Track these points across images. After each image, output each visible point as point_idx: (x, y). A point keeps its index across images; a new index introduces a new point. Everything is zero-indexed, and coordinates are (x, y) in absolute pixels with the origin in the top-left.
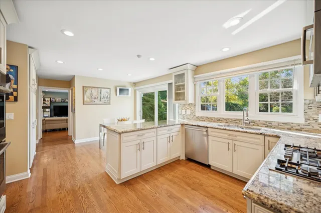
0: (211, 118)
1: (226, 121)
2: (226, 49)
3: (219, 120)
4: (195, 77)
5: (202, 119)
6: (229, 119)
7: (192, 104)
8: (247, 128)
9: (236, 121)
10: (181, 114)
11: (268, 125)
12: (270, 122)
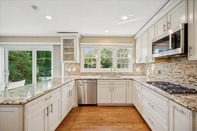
0: (92, 73)
1: (102, 74)
2: (107, 31)
3: (97, 74)
4: (80, 44)
5: (85, 74)
6: (103, 73)
7: (77, 64)
8: (114, 77)
9: (107, 74)
10: (67, 72)
11: (121, 74)
12: (122, 73)
